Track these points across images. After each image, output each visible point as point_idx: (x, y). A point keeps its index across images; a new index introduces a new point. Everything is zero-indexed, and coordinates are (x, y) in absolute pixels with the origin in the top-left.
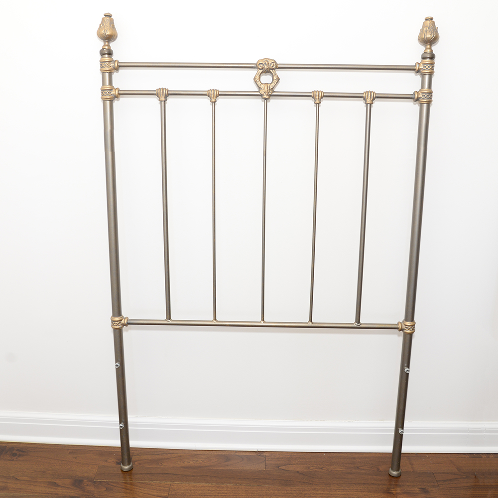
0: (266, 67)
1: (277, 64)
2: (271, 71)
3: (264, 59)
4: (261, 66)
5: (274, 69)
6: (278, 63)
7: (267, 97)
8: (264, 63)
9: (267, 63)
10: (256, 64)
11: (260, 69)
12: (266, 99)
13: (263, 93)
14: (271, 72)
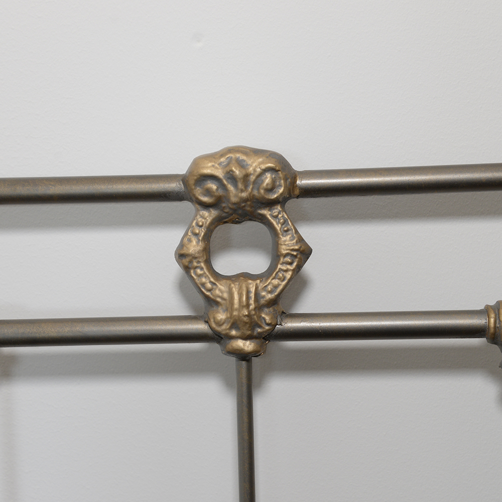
0: (235, 194)
1: (292, 176)
2: (265, 212)
3: (222, 154)
4: (208, 192)
5: (281, 202)
6: (297, 166)
7: (247, 346)
8: (219, 173)
9: (237, 172)
10: (184, 179)
11: (206, 206)
12: (244, 357)
13: (223, 329)
14: (263, 219)
